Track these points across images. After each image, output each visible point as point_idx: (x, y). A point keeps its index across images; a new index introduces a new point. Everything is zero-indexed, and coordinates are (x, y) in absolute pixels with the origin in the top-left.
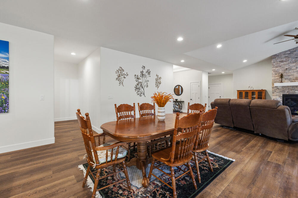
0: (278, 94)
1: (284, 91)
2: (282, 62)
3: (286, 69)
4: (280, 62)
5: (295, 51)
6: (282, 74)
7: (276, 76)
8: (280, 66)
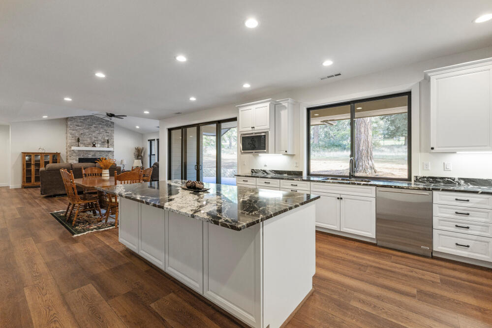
0: (74, 157)
1: (79, 155)
2: (78, 126)
3: (82, 134)
4: (76, 125)
5: (88, 119)
6: (79, 138)
7: (73, 139)
8: (77, 130)
